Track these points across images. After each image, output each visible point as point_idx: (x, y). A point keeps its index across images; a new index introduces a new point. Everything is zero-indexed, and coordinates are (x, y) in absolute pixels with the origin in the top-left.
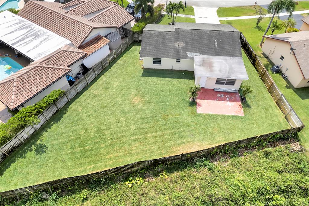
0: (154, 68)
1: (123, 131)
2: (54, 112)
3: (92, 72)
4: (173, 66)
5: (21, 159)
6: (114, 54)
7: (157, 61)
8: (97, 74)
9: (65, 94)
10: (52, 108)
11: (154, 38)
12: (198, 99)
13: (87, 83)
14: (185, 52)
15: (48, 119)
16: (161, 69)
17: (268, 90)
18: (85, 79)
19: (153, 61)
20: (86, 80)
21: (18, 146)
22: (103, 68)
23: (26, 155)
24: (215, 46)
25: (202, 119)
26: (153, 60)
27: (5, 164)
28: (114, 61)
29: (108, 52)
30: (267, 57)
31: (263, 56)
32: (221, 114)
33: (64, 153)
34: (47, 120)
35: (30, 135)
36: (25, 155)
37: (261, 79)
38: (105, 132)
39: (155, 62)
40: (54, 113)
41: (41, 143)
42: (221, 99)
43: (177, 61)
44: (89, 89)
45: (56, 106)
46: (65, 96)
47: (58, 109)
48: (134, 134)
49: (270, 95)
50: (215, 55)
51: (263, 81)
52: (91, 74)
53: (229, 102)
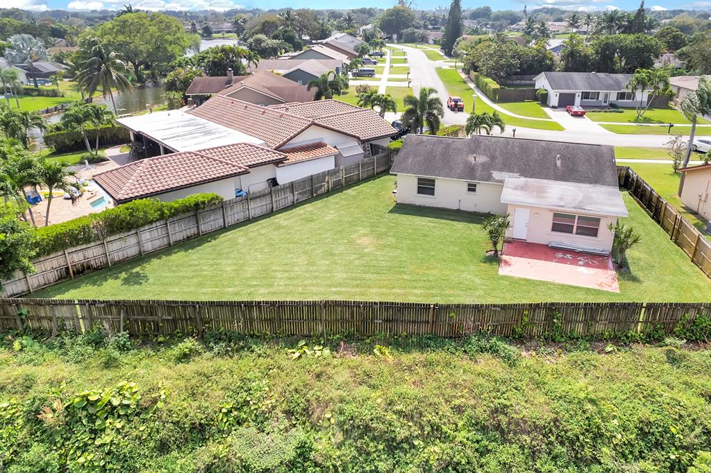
0: (418, 204)
1: (316, 277)
2: (189, 234)
3: (288, 190)
4: (460, 201)
5: (91, 286)
6: (342, 176)
7: (426, 187)
8: (297, 200)
9: (222, 207)
10: (189, 222)
11: (426, 146)
12: (507, 255)
13: (273, 208)
14: (488, 171)
15: (171, 242)
16: (433, 207)
17: (692, 261)
18: (270, 196)
19: (419, 187)
20: (272, 200)
21: (97, 269)
22: (312, 194)
23: (104, 283)
24: (555, 165)
25: (508, 283)
26: (419, 184)
27: (60, 288)
28: (338, 188)
29: (332, 167)
30: (695, 213)
31: (685, 211)
32: (558, 281)
33: (177, 290)
34: (170, 244)
35: (127, 257)
36: (101, 282)
37: (675, 242)
38: (279, 275)
39: (421, 190)
40: (188, 237)
41: (141, 272)
42: (562, 261)
43: (469, 190)
44: (272, 218)
45: (197, 223)
46: (221, 212)
47: (199, 233)
48: (340, 285)
49: (697, 269)
50: (554, 180)
51: (679, 246)
52: (284, 193)
53: (582, 267)
